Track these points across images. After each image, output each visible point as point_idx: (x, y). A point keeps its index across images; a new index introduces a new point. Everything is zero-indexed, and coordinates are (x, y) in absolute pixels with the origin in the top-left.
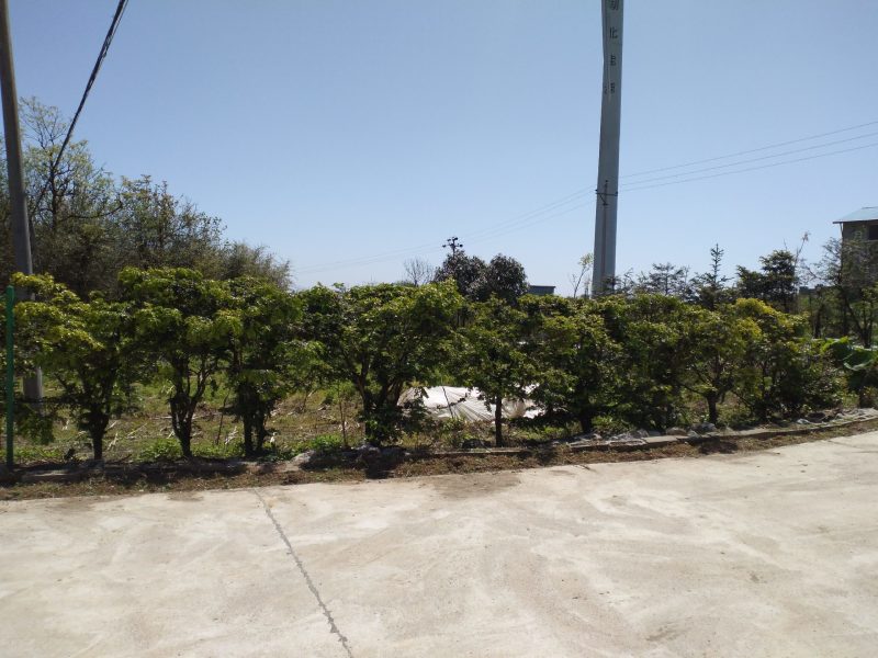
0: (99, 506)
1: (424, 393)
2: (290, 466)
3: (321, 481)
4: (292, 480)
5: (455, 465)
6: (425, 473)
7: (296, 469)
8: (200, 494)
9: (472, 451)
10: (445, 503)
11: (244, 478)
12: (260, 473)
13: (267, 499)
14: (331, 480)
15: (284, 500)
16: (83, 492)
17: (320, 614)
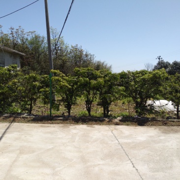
0: (71, 127)
1: (154, 102)
2: (116, 120)
3: (125, 125)
4: (117, 124)
5: (165, 124)
6: (155, 125)
7: (118, 121)
8: (94, 126)
9: (170, 120)
10: (163, 134)
11: (105, 123)
12: (109, 122)
13: (111, 129)
14: (128, 125)
15: (116, 129)
16: (67, 123)
17: (129, 162)
